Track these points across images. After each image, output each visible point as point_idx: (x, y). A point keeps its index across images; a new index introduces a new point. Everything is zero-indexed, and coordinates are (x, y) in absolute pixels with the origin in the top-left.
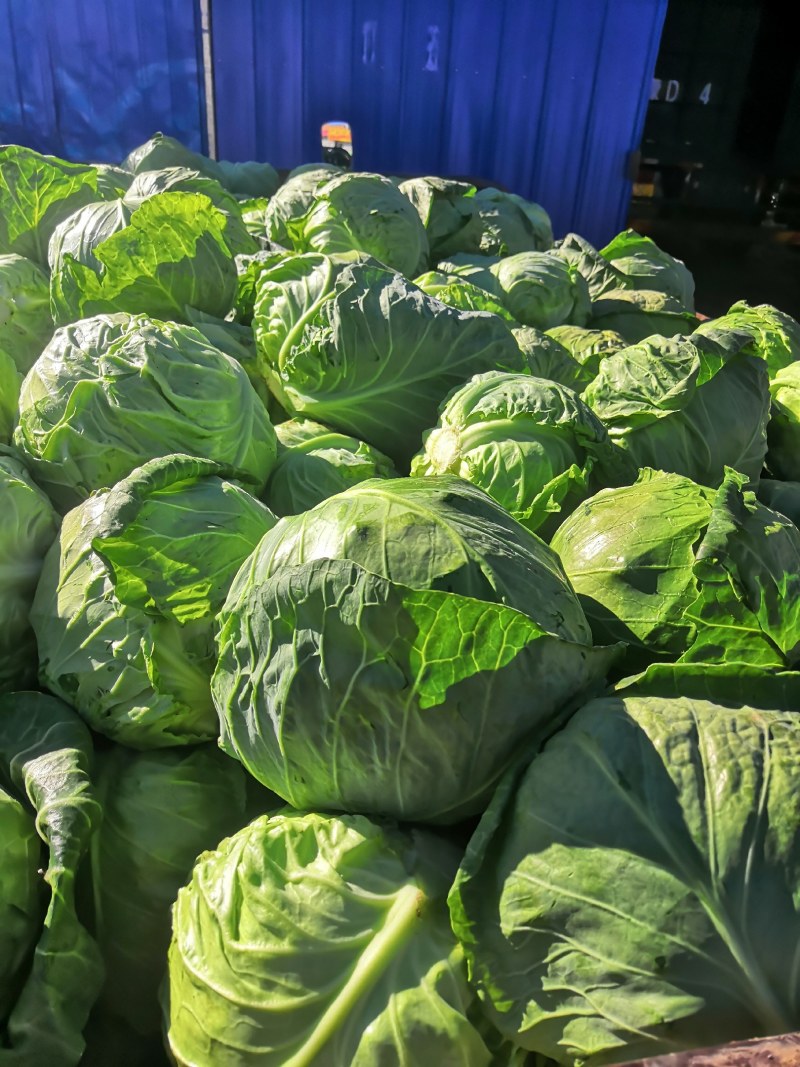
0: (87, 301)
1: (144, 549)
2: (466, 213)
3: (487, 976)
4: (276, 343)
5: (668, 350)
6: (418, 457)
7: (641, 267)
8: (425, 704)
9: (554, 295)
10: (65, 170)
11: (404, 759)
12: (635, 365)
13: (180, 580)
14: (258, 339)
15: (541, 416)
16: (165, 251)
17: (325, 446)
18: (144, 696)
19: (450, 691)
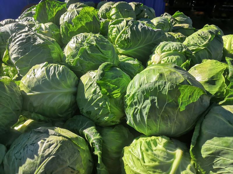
0: (70, 32)
1: (106, 83)
2: (142, 10)
3: (200, 167)
4: (114, 39)
5: (201, 35)
6: (150, 61)
7: (181, 19)
8: (181, 110)
9: (166, 26)
10: (60, 4)
11: (175, 123)
12: (195, 38)
13: (114, 89)
14: (110, 38)
15: (179, 50)
16: (87, 20)
17: (128, 60)
18: (107, 115)
19: (186, 107)
